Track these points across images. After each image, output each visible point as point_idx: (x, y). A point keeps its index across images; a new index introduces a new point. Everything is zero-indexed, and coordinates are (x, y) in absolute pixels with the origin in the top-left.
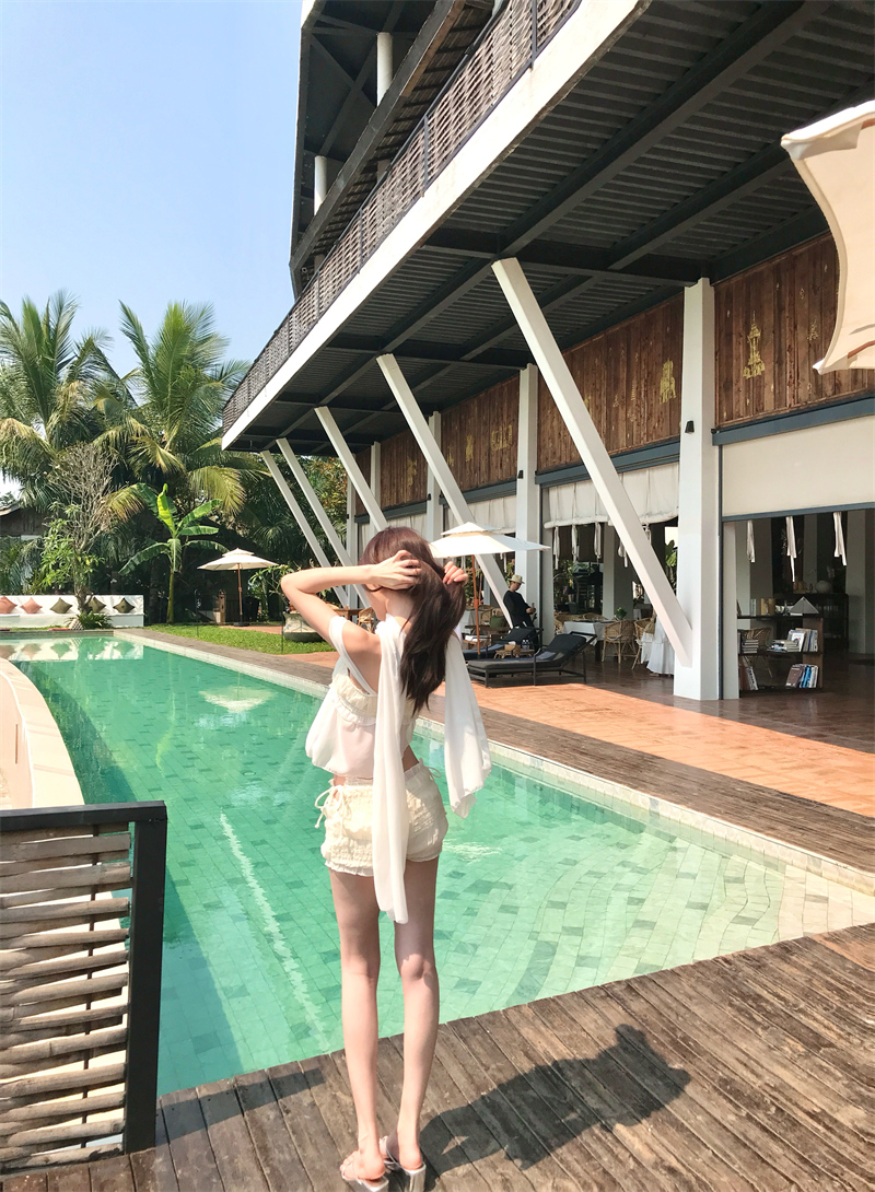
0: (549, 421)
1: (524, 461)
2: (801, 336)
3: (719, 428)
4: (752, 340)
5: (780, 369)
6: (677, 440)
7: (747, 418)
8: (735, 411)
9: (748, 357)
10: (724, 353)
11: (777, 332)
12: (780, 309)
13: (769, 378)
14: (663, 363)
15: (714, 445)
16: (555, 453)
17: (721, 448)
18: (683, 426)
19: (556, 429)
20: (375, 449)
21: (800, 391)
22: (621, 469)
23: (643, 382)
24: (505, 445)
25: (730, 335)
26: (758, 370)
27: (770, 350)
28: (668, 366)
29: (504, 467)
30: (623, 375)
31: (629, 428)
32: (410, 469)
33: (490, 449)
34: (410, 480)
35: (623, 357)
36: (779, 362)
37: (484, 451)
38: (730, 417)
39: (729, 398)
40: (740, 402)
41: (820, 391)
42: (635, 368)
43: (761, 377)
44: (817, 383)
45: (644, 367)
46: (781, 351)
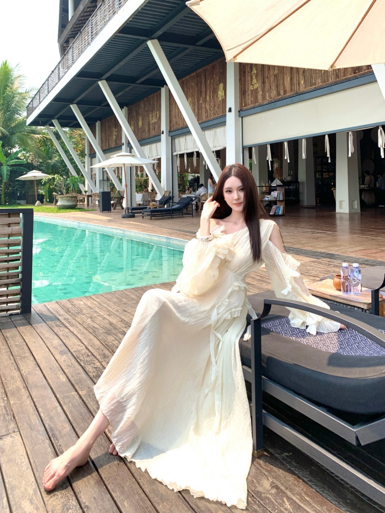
0: (174, 110)
1: (164, 127)
2: (271, 73)
3: (241, 110)
4: (254, 73)
5: (264, 86)
6: (225, 116)
7: (252, 106)
8: (247, 103)
9: (251, 81)
10: (243, 79)
11: (263, 71)
13: (260, 90)
14: (219, 84)
15: (239, 117)
16: (177, 123)
17: (242, 118)
18: (227, 110)
19: (177, 113)
20: (98, 124)
21: (272, 94)
22: (204, 129)
23: (211, 92)
24: (156, 120)
25: (245, 72)
26: (256, 87)
27: (260, 78)
28: (221, 85)
29: (156, 130)
30: (203, 90)
31: (206, 112)
32: (114, 132)
33: (149, 122)
34: (114, 137)
35: (203, 82)
36: (264, 83)
37: (147, 123)
38: (245, 106)
39: (245, 98)
40: (249, 99)
41: (279, 94)
42: (208, 86)
43: (257, 89)
44: (278, 91)
45: (211, 86)
46: (264, 78)
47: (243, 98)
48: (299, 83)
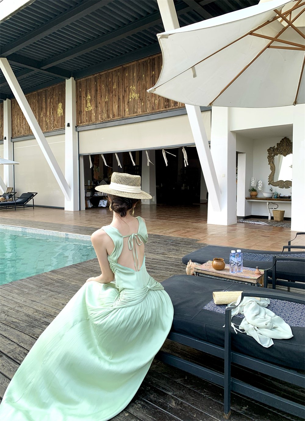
0: (16, 120)
1: (6, 134)
2: (103, 100)
3: (78, 126)
4: (88, 99)
5: (96, 109)
6: (64, 129)
7: (87, 123)
8: (83, 121)
9: (86, 104)
10: (79, 102)
11: (96, 97)
12: (96, 90)
13: (93, 112)
14: (58, 103)
15: (76, 131)
17: (78, 132)
18: (66, 125)
21: (103, 116)
23: (51, 109)
25: (81, 97)
26: (90, 109)
27: (93, 103)
28: (60, 105)
30: (44, 106)
31: (47, 124)
35: (44, 100)
36: (97, 107)
38: (81, 123)
39: (81, 116)
40: (84, 118)
41: (108, 117)
42: (48, 104)
43: (91, 111)
44: (108, 115)
45: (51, 104)
46: (97, 103)
47: (79, 116)
48: (124, 111)
